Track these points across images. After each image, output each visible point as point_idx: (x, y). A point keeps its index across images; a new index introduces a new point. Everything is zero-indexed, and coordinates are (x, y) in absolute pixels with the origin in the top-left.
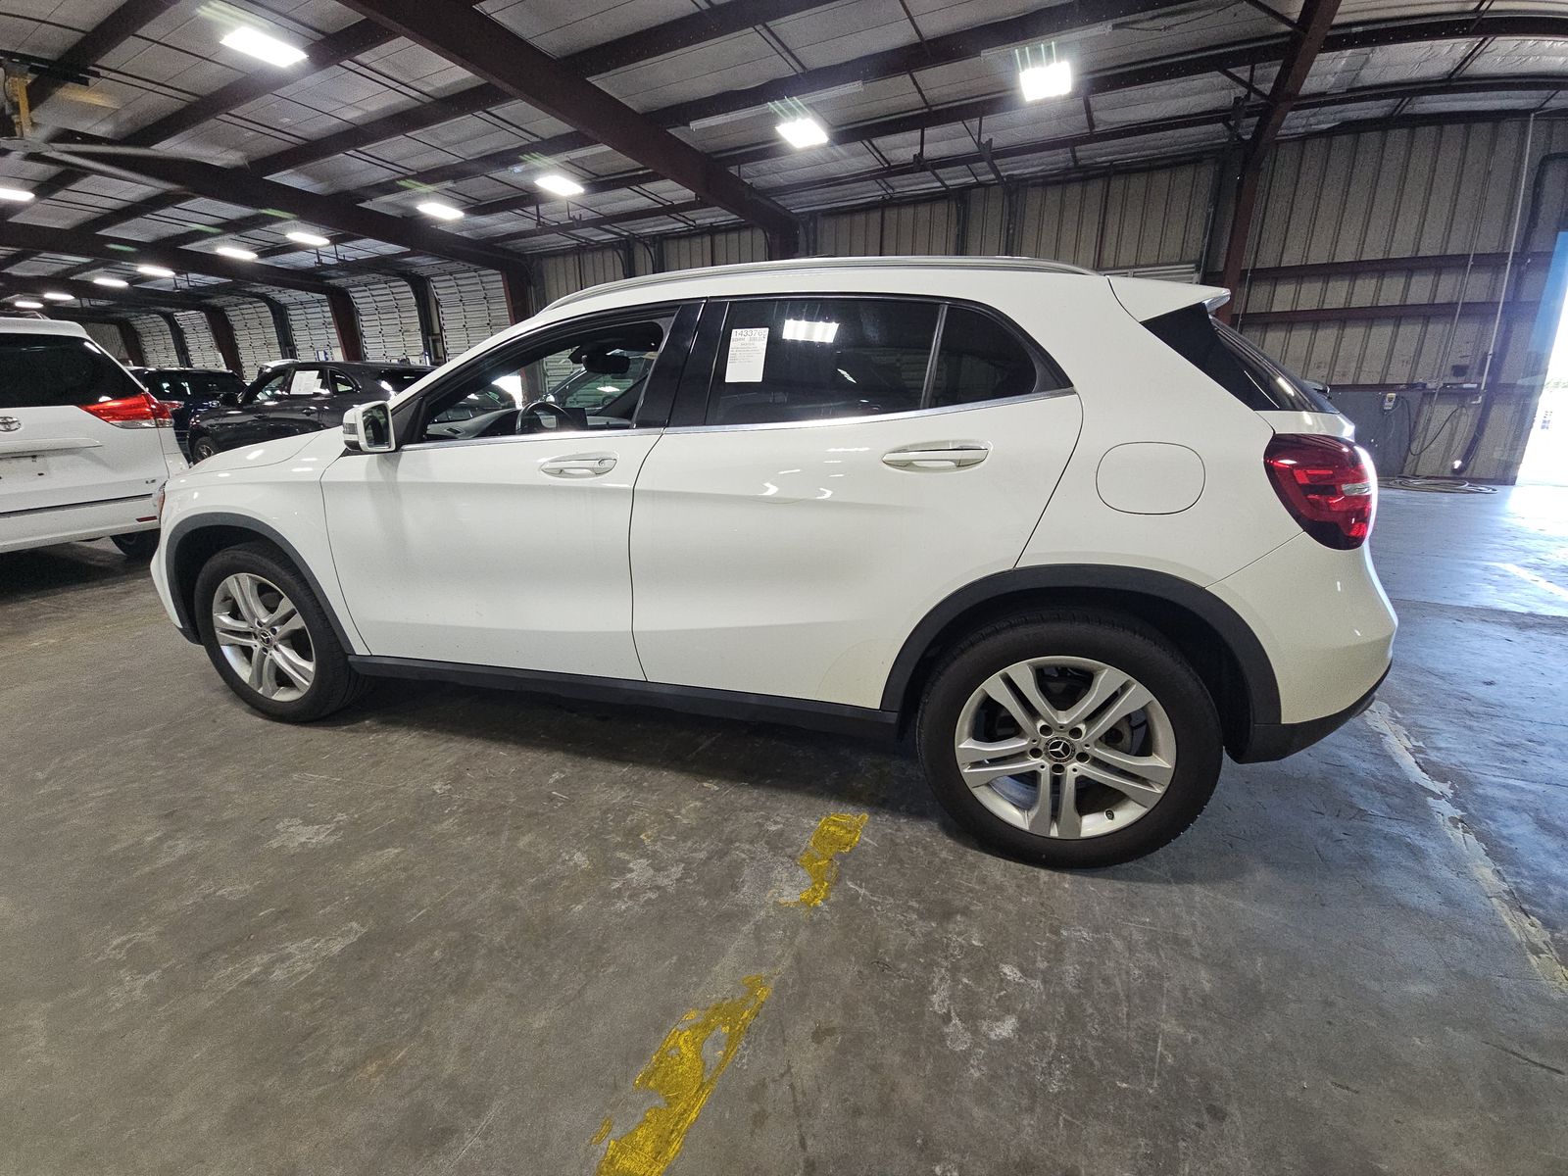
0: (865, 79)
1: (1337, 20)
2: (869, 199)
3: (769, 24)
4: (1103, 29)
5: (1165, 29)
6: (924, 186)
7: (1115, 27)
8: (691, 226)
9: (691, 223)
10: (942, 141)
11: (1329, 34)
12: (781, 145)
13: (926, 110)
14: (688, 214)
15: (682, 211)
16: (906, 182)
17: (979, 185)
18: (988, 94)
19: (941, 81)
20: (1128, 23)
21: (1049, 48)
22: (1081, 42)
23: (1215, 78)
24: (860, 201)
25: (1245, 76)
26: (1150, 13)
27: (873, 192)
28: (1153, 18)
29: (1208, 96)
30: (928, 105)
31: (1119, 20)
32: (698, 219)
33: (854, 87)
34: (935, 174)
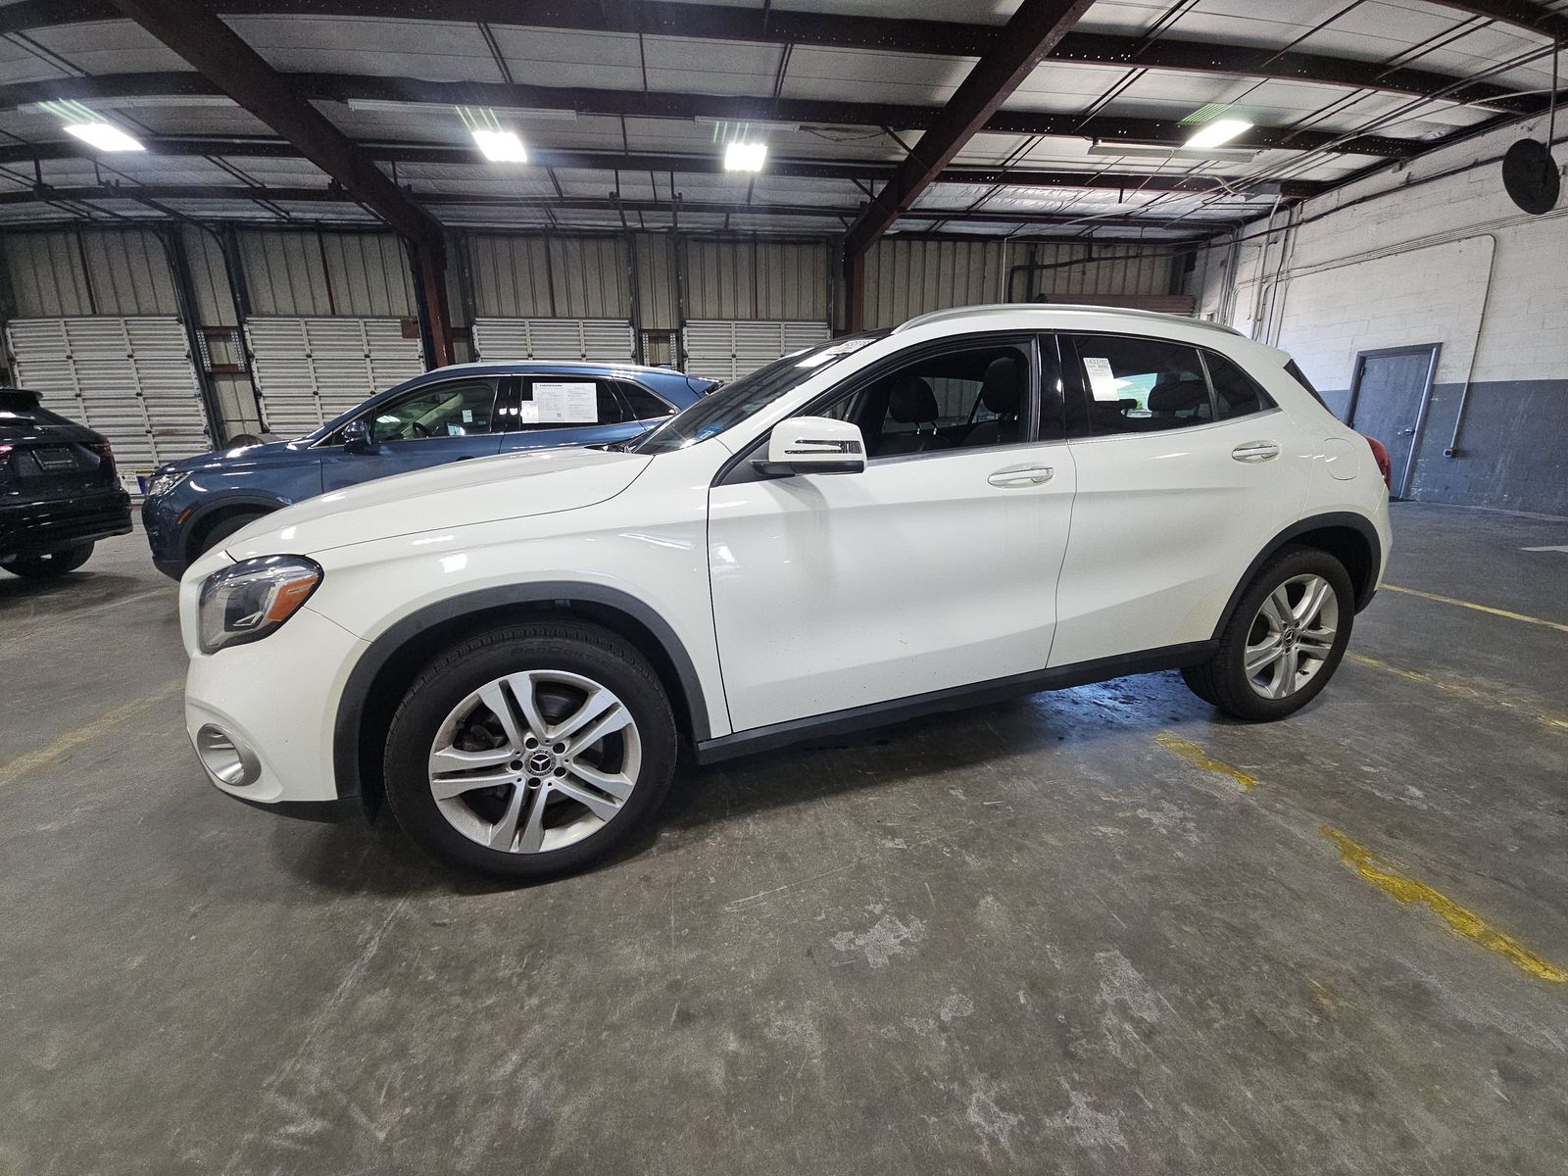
0: (579, 109)
1: (954, 161)
2: (528, 226)
3: (489, 25)
4: (792, 127)
5: (837, 140)
6: (589, 222)
7: (801, 128)
8: (284, 217)
9: (283, 214)
10: (636, 185)
11: (944, 170)
12: (470, 152)
13: (623, 154)
14: (281, 204)
15: (272, 199)
16: (572, 215)
17: (643, 230)
18: (698, 154)
19: (647, 132)
20: (814, 128)
21: (742, 130)
22: (774, 131)
23: (849, 184)
24: (518, 226)
25: (867, 186)
26: (826, 125)
27: (535, 219)
28: (827, 129)
29: (836, 195)
30: (626, 150)
31: (803, 124)
32: (293, 211)
33: (569, 115)
34: (621, 214)
